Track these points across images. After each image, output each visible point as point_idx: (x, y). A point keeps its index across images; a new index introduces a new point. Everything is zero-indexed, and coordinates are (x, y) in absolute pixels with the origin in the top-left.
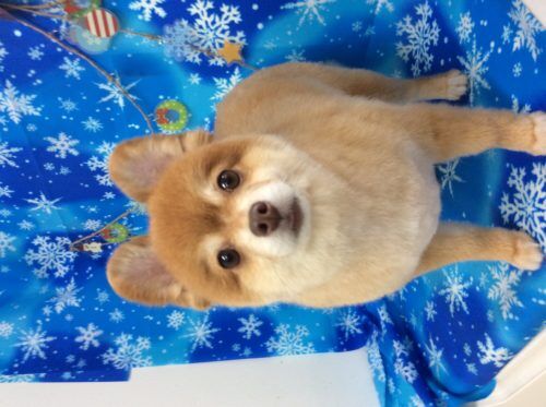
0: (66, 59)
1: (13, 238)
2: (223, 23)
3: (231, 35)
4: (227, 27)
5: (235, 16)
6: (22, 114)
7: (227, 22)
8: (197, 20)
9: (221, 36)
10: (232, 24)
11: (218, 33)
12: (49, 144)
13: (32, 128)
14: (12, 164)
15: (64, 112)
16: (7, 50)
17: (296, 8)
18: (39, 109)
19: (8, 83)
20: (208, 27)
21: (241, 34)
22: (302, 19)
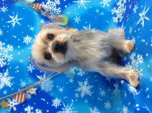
2: (54, 4)
3: (57, 8)
4: (55, 6)
5: (58, 2)
7: (56, 4)
8: (47, 2)
9: (54, 8)
10: (57, 5)
11: (53, 7)
17: (77, 3)
20: (50, 5)
21: (59, 8)
22: (79, 6)
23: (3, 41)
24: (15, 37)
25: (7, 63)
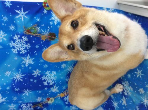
0: (44, 48)
1: (15, 105)
6: (29, 64)
12: (33, 73)
13: (30, 68)
14: (21, 80)
15: (40, 63)
16: (31, 46)
18: (34, 62)
19: (29, 55)
23: (49, 70)
24: (56, 66)
25: (54, 82)
